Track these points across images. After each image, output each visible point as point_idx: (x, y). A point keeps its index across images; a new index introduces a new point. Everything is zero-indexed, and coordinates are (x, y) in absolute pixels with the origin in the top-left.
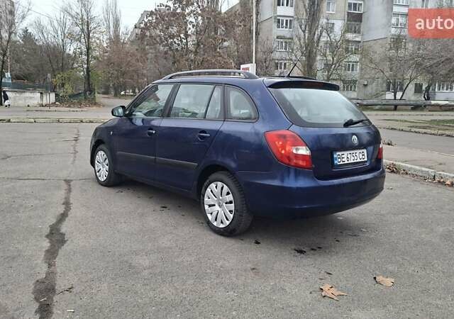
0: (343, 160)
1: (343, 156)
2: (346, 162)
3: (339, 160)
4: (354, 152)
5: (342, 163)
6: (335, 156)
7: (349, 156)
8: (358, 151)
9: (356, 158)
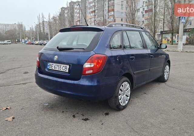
0: (52, 67)
1: (52, 65)
2: (54, 69)
3: (50, 67)
4: (60, 65)
5: (51, 68)
6: (48, 64)
7: (56, 66)
8: (62, 65)
9: (60, 68)
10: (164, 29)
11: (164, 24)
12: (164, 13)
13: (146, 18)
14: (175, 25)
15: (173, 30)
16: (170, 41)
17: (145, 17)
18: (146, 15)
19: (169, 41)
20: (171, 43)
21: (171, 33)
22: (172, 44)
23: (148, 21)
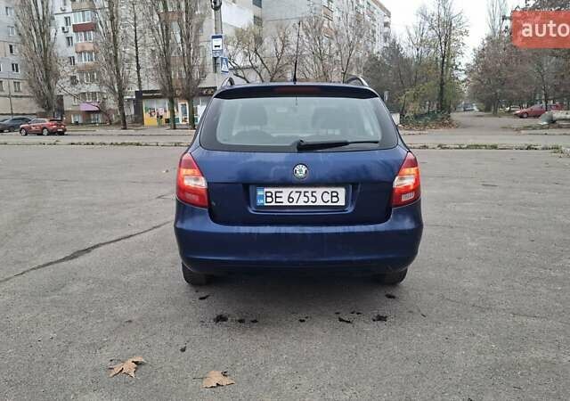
0: (279, 200)
1: (279, 194)
2: (286, 204)
3: (269, 200)
4: (310, 190)
6: (260, 193)
7: (295, 196)
8: (320, 190)
9: (314, 199)
10: (140, 85)
11: (138, 72)
12: (136, 41)
13: (80, 50)
14: (175, 74)
15: (172, 90)
16: (164, 117)
17: (76, 45)
18: (79, 40)
19: (163, 120)
20: (171, 123)
21: (169, 98)
22: (175, 128)
23: (85, 57)
